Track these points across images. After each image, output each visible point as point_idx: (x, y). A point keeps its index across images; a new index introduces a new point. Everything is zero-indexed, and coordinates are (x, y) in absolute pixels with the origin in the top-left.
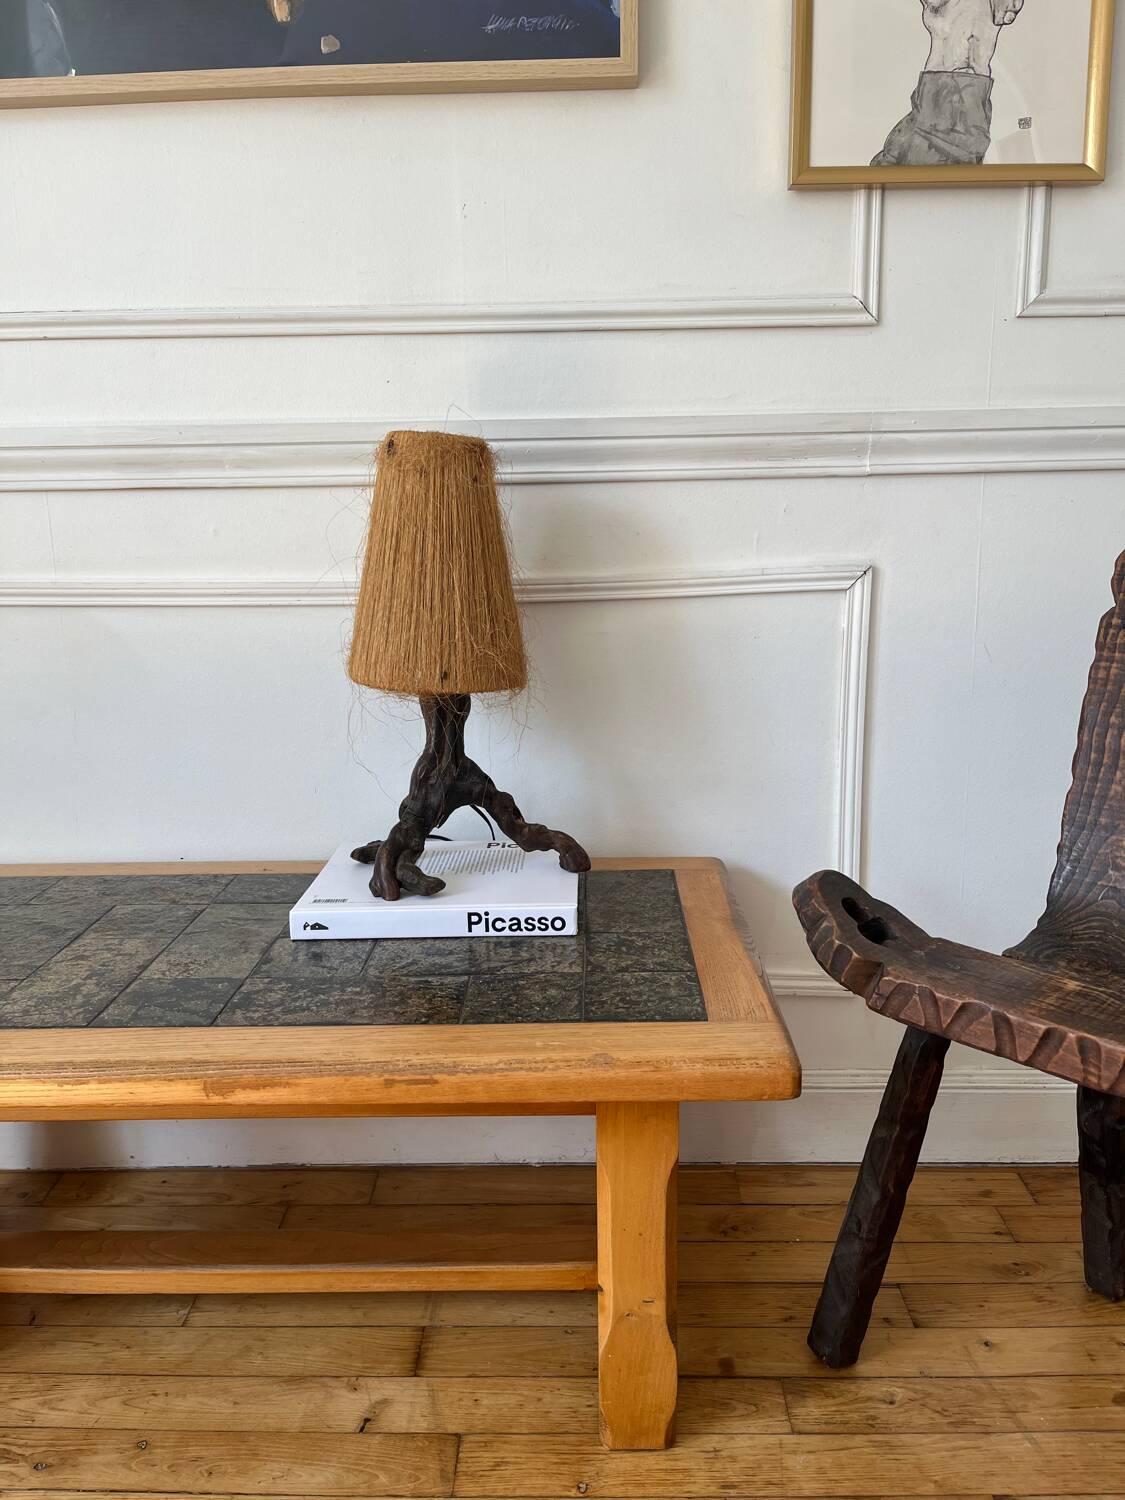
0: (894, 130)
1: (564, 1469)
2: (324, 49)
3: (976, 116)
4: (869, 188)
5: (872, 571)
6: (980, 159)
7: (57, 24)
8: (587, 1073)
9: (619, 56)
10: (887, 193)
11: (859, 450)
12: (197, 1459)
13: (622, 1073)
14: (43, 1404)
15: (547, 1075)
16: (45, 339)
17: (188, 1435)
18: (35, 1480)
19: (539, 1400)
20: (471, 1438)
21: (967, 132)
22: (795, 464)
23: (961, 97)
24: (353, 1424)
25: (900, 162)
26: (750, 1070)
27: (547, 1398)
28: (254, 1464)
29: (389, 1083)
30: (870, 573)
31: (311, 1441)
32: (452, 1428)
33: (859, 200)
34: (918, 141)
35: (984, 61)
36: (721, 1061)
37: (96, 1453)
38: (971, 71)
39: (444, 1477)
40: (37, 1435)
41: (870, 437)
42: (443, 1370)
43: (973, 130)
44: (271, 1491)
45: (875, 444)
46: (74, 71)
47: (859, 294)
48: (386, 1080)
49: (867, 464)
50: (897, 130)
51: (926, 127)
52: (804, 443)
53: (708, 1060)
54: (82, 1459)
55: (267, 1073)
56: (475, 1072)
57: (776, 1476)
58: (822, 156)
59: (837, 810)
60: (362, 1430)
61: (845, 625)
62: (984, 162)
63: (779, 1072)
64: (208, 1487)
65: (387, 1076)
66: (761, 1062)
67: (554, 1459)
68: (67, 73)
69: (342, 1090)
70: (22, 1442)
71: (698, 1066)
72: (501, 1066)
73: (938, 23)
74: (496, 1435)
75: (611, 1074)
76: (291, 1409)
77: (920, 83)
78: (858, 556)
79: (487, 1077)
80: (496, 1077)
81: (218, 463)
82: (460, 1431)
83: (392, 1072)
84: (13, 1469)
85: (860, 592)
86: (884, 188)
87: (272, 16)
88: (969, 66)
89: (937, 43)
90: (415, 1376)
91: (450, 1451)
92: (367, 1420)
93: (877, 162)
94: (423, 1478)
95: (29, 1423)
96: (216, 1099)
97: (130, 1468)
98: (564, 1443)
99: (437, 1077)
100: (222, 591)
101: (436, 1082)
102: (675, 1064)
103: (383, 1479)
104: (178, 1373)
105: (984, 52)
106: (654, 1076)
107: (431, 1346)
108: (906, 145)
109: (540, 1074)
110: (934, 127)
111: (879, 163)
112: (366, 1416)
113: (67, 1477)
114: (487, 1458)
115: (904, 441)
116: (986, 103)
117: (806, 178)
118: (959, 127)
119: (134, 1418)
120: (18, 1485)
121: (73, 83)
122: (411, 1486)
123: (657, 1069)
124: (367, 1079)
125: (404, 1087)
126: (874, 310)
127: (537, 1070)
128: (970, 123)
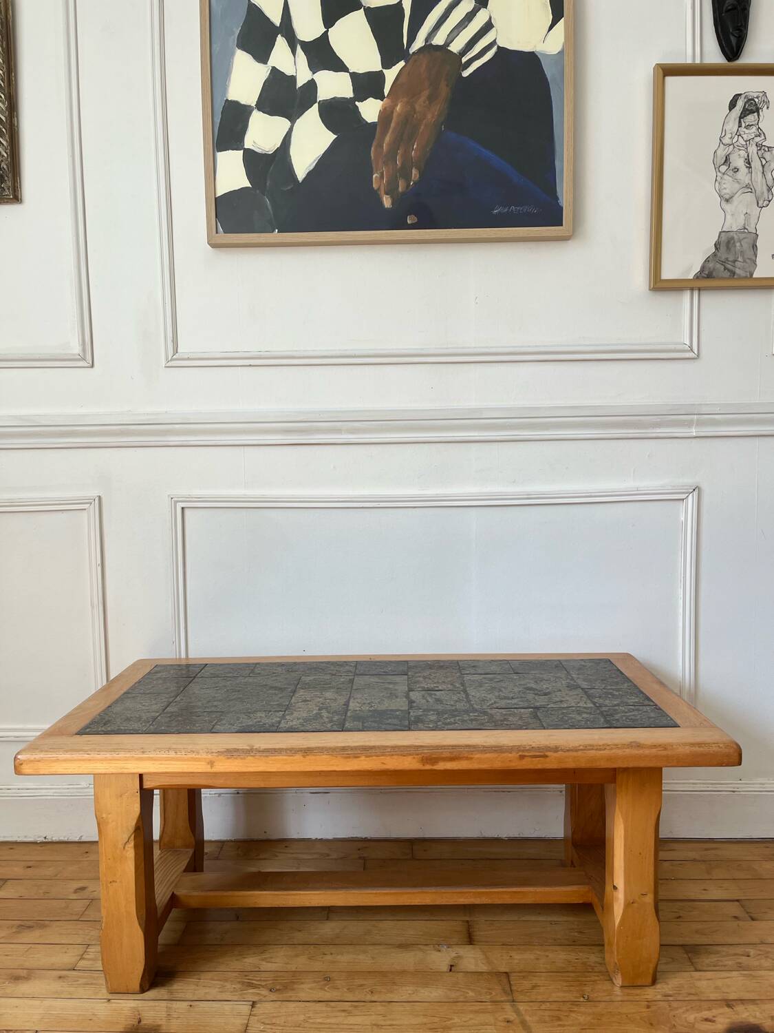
0: (705, 261)
1: (572, 988)
2: (409, 222)
3: (749, 253)
4: (692, 289)
5: (697, 489)
6: (751, 275)
7: (270, 207)
8: (628, 751)
9: (562, 225)
10: (701, 292)
11: (689, 424)
12: (361, 985)
13: (647, 752)
14: (263, 960)
15: (606, 752)
16: (250, 365)
17: (351, 974)
18: (273, 996)
19: (547, 956)
20: (515, 974)
21: (745, 261)
22: (654, 431)
23: (741, 244)
24: (445, 968)
25: (710, 276)
26: (714, 749)
27: (551, 955)
28: (395, 987)
29: (522, 757)
30: (697, 490)
31: (426, 976)
32: (503, 969)
33: (687, 294)
34: (718, 266)
35: (753, 226)
36: (699, 744)
37: (302, 983)
38: (746, 231)
39: (505, 992)
40: (263, 975)
41: (695, 416)
42: (487, 942)
43: (747, 260)
44: (410, 1000)
45: (698, 420)
46: (277, 230)
47: (688, 343)
48: (520, 755)
49: (694, 431)
50: (707, 261)
51: (723, 259)
52: (659, 420)
53: (693, 745)
54: (295, 986)
55: (456, 753)
56: (568, 751)
57: (693, 991)
58: (667, 274)
59: (681, 624)
60: (451, 970)
61: (683, 519)
62: (754, 276)
63: (731, 751)
64: (373, 999)
65: (520, 753)
66: (721, 745)
67: (565, 984)
68: (273, 231)
69: (497, 763)
70: (259, 979)
71: (687, 747)
72: (581, 747)
73: (727, 207)
74: (528, 973)
75: (641, 752)
76: (408, 960)
77: (719, 237)
78: (689, 481)
79: (575, 754)
80: (580, 753)
81: (339, 431)
82: (507, 971)
83: (523, 751)
84: (258, 992)
85: (691, 500)
86: (699, 290)
87: (381, 203)
88: (745, 228)
89: (728, 217)
90: (471, 944)
91: (505, 980)
92: (451, 966)
93: (697, 277)
94: (494, 993)
95: (257, 969)
96: (428, 767)
97: (325, 990)
98: (568, 977)
99: (548, 754)
100: (336, 500)
101: (547, 756)
102: (675, 747)
103: (471, 994)
104: (335, 942)
105: (753, 221)
106: (665, 753)
107: (475, 930)
108: (712, 268)
109: (602, 752)
110: (727, 259)
111: (697, 278)
112: (450, 964)
113: (289, 994)
114: (527, 984)
115: (714, 419)
116: (754, 247)
117: (659, 285)
118: (740, 259)
119: (317, 966)
120: (264, 999)
121: (276, 236)
122: (488, 997)
123: (665, 749)
124: (510, 755)
125: (529, 759)
126: (696, 353)
127: (600, 750)
128: (746, 257)
